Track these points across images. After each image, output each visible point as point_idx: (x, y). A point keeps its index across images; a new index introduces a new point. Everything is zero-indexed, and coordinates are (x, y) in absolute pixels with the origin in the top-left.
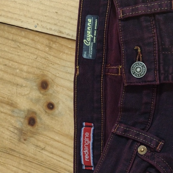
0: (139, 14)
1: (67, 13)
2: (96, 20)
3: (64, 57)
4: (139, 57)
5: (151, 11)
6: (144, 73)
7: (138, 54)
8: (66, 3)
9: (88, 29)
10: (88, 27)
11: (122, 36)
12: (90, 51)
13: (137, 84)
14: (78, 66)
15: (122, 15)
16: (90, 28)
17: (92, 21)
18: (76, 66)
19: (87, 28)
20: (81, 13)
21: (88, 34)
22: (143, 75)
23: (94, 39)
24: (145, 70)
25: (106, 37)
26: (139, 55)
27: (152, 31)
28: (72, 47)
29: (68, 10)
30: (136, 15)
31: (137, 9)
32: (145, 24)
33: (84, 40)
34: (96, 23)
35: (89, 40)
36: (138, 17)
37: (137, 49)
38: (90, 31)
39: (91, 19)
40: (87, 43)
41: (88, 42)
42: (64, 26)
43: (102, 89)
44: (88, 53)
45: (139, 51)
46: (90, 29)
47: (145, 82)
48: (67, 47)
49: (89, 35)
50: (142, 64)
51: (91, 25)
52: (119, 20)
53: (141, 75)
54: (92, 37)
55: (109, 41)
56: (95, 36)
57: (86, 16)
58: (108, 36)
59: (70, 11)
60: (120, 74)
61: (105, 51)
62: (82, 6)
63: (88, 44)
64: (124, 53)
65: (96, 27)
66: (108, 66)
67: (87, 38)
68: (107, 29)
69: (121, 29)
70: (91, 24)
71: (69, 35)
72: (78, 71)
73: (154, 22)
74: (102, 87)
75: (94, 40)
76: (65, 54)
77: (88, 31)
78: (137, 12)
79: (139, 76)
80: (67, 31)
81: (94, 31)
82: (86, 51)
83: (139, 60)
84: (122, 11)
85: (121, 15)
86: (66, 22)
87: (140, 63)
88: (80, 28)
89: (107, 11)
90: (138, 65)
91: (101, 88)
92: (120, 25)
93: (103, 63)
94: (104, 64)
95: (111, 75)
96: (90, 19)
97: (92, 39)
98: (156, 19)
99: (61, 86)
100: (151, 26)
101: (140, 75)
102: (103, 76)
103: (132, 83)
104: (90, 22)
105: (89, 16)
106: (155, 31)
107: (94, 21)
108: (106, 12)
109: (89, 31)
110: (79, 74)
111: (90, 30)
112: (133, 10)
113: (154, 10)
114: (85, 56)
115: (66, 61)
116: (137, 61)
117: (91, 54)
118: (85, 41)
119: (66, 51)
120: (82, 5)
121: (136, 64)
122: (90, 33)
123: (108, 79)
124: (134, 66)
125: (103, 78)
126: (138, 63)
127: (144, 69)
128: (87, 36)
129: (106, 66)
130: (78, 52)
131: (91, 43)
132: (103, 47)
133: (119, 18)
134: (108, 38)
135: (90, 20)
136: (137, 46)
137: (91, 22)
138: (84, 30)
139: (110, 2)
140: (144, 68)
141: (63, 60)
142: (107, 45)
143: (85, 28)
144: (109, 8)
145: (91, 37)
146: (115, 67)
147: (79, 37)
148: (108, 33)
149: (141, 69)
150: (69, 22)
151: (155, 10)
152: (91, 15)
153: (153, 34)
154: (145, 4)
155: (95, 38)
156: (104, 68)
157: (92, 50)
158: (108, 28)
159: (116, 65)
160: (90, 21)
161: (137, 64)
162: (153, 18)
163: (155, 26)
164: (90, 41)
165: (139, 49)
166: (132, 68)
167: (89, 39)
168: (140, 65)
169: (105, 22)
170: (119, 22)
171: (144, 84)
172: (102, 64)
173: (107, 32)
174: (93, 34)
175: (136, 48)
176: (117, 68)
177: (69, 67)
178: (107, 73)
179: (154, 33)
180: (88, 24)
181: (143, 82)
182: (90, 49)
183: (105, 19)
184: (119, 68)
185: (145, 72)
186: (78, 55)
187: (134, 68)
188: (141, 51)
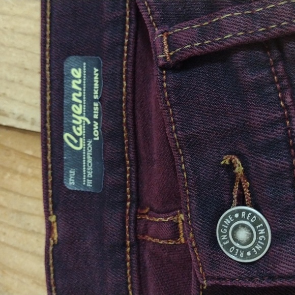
0: (228, 44)
1: (14, 55)
2: (96, 70)
3: (17, 183)
4: (241, 188)
5: (268, 30)
6: (264, 247)
7: (237, 179)
8: (8, 26)
9: (75, 99)
10: (74, 95)
11: (175, 122)
12: (86, 167)
13: (244, 284)
14: (54, 213)
15: (170, 52)
16: (80, 95)
17: (82, 75)
18: (47, 215)
19: (71, 97)
20: (47, 53)
21: (74, 116)
22: (259, 252)
23: (93, 130)
24: (266, 235)
25: (130, 121)
26: (240, 184)
27: (279, 99)
28: (35, 155)
29: (15, 47)
30: (216, 47)
31: (219, 28)
32: (249, 77)
33: (66, 135)
34: (96, 78)
35: (78, 132)
36: (222, 55)
37: (231, 166)
38: (81, 106)
39: (80, 69)
40: (76, 141)
41: (77, 138)
42: (8, 92)
43: (132, 288)
44: (79, 174)
45: (237, 170)
46: (81, 98)
47: (272, 277)
48: (23, 155)
49: (79, 118)
50: (253, 214)
51: (81, 86)
52: (162, 68)
53: (252, 253)
54: (89, 122)
55: (140, 135)
56: (96, 120)
57: (64, 59)
58: (134, 119)
59: (20, 49)
60: (183, 240)
61: (131, 166)
62: (48, 33)
63: (78, 145)
64: (188, 180)
65: (96, 92)
66: (144, 214)
67: (74, 127)
68: (130, 98)
69: (169, 98)
70: (82, 83)
71: (24, 120)
72: (55, 231)
73: (280, 68)
74: (131, 279)
75: (96, 133)
76: (18, 176)
77: (74, 106)
78: (220, 36)
79: (245, 257)
80: (17, 109)
81: (93, 106)
82: (72, 167)
83: (242, 202)
84: (168, 36)
85: (166, 51)
86: (13, 81)
87: (247, 212)
88: (48, 98)
89: (126, 41)
90: (240, 218)
91: (127, 283)
92: (165, 84)
93: (128, 204)
94: (130, 208)
95: (156, 243)
96: (77, 68)
97: (89, 129)
98: (288, 56)
99: (15, 272)
100: (273, 83)
101: (249, 254)
102: (131, 246)
103: (224, 279)
104: (77, 79)
105: (72, 59)
106: (289, 99)
107: (90, 75)
108: (123, 45)
109: (78, 104)
110: (58, 239)
111: (80, 101)
112: (203, 33)
113: (279, 25)
114: (70, 183)
115: (22, 195)
116: (235, 202)
117: (90, 174)
118: (69, 138)
119: (21, 168)
120: (50, 27)
121: (233, 213)
122: (79, 112)
123: (146, 256)
124: (227, 222)
125: (131, 253)
126: (240, 212)
127: (262, 232)
128: (74, 121)
129: (136, 213)
130: (50, 172)
131: (87, 143)
132: (123, 153)
133: (161, 62)
134: (135, 125)
135: (76, 73)
136: (231, 153)
137: (82, 78)
138: (63, 103)
139: (133, 13)
140: (261, 228)
141: (16, 193)
142: (136, 147)
143: (63, 97)
144: (130, 31)
145: (86, 122)
146: (166, 218)
147: (48, 125)
148: (134, 109)
149: (251, 231)
150: (21, 81)
151: (281, 27)
152: (79, 55)
153: (282, 109)
154: (245, 9)
155: (96, 124)
156: (132, 218)
157: (93, 162)
158: (134, 93)
159: (167, 212)
160: (79, 76)
161: (237, 216)
162: (276, 54)
163: (285, 82)
164: (82, 136)
165: (239, 162)
166: (221, 227)
167: (80, 129)
168: (245, 219)
169: (122, 74)
170: (163, 74)
171: (266, 284)
172: (125, 207)
173: (130, 105)
174: (89, 113)
175: (227, 162)
176: (171, 221)
177: (32, 214)
178: (144, 235)
179: (287, 107)
180: (71, 83)
181: (263, 278)
182: (86, 160)
183: (122, 64)
184: (180, 221)
185: (266, 242)
186: (50, 180)
187: (228, 230)
188: (244, 171)
